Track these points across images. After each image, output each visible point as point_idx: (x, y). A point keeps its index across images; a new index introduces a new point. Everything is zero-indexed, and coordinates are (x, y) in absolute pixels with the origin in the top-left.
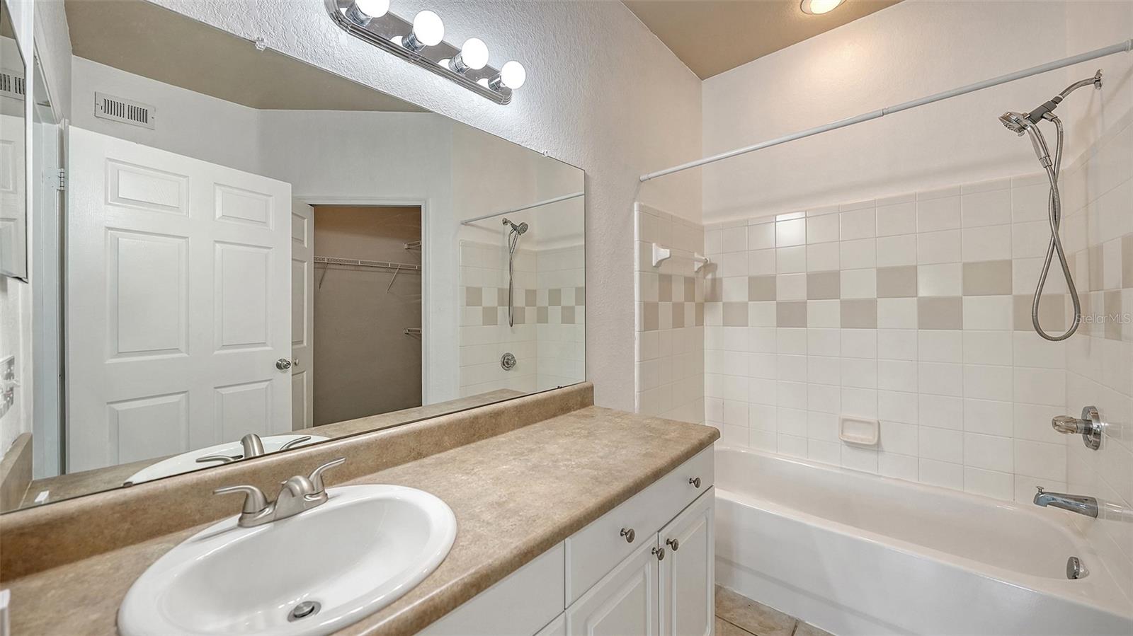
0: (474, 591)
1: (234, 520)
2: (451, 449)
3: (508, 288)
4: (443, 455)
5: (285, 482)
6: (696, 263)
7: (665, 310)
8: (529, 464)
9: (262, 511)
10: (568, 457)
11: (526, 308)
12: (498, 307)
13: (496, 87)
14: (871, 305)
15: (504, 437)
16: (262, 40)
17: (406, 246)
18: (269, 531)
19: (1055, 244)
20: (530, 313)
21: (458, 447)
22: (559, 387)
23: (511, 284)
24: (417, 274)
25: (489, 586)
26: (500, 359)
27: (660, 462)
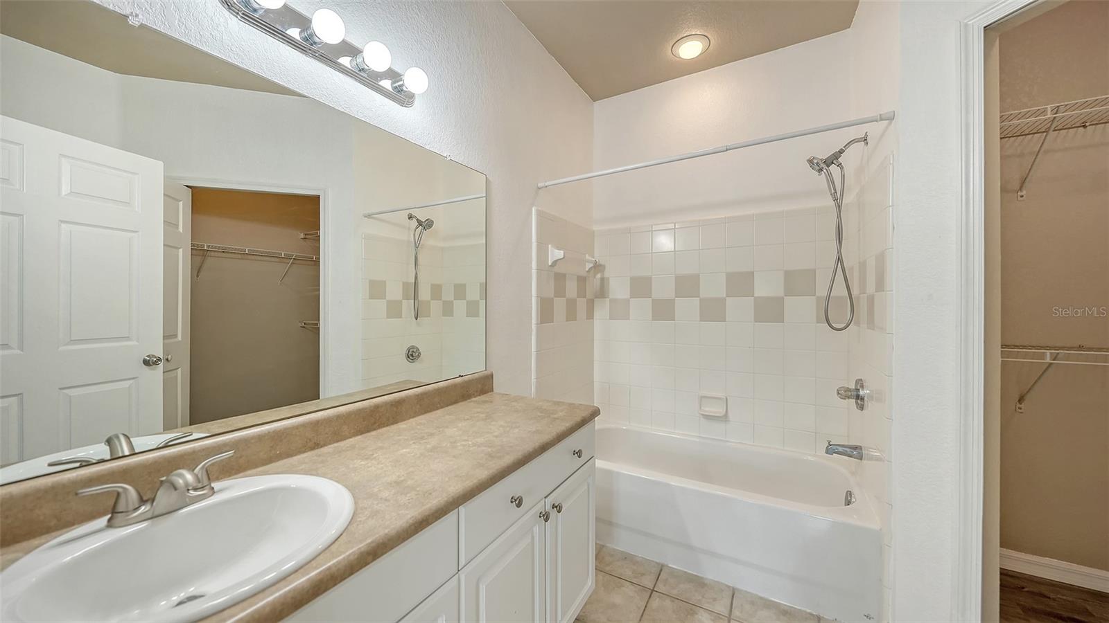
0: (370, 558)
1: (103, 521)
2: (350, 438)
3: (413, 281)
4: (341, 444)
5: (164, 478)
6: (587, 264)
7: (560, 305)
8: (428, 446)
9: (136, 509)
10: (466, 438)
11: (432, 301)
12: (403, 301)
13: (399, 90)
14: (721, 302)
15: (406, 424)
16: (137, 16)
17: (302, 236)
18: (146, 528)
19: (839, 259)
20: (436, 307)
21: (357, 435)
22: (460, 376)
23: (416, 278)
24: (315, 265)
25: (386, 553)
26: (405, 351)
27: (546, 438)
